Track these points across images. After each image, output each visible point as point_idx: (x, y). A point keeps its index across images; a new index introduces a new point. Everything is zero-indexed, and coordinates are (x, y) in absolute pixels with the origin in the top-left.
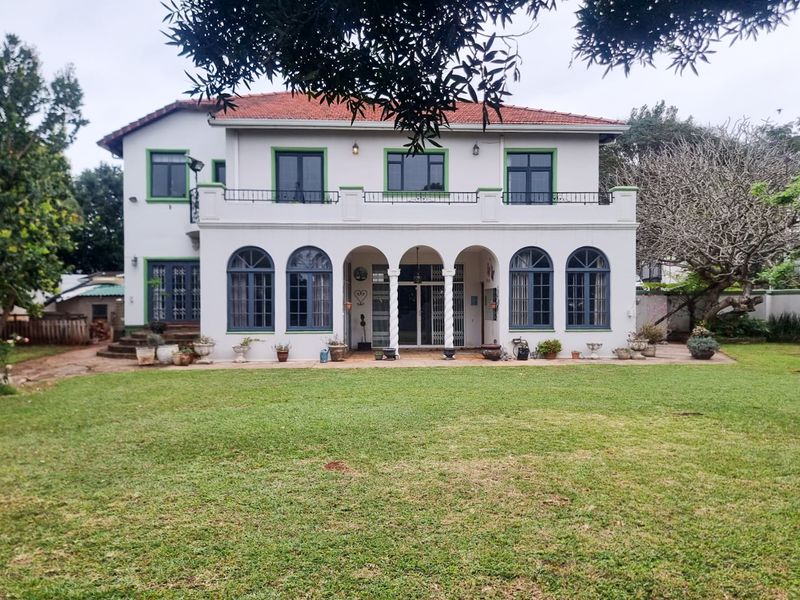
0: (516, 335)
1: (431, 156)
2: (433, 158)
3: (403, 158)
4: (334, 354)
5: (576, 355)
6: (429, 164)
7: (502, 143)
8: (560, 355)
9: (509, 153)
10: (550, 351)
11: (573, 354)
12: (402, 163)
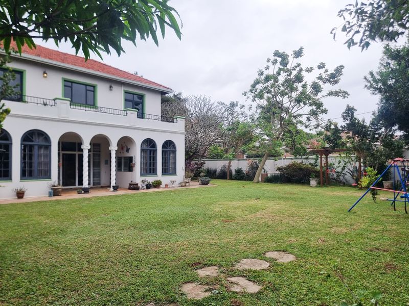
0: (143, 178)
1: (88, 87)
2: (88, 88)
3: (72, 84)
4: (55, 192)
5: (166, 186)
6: (87, 90)
7: (123, 87)
8: (161, 186)
9: (126, 92)
10: (157, 185)
11: (166, 185)
12: (71, 87)
